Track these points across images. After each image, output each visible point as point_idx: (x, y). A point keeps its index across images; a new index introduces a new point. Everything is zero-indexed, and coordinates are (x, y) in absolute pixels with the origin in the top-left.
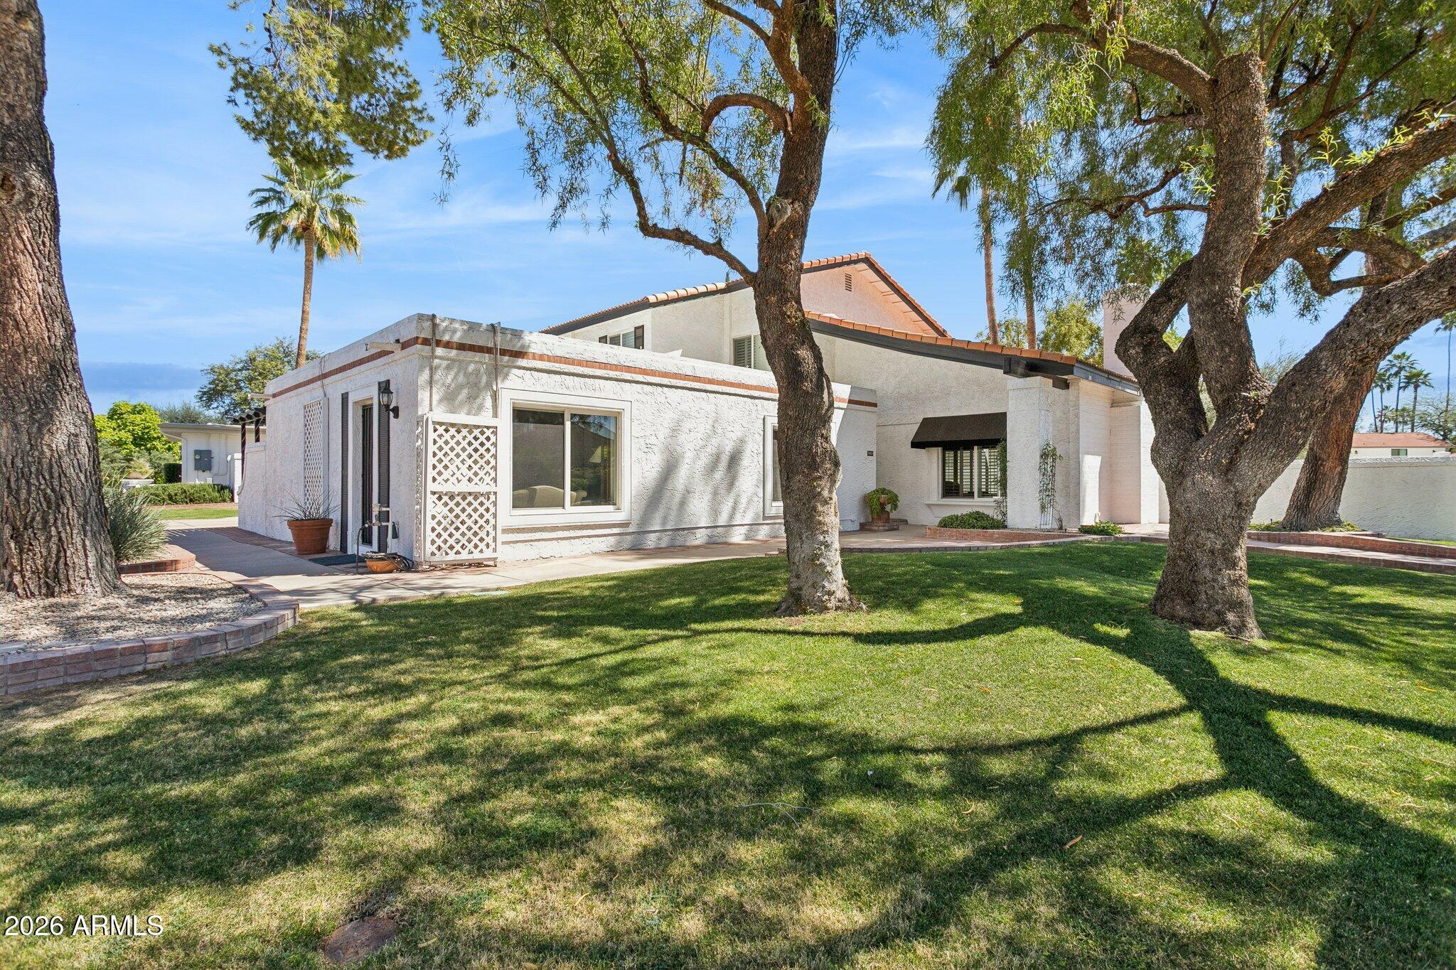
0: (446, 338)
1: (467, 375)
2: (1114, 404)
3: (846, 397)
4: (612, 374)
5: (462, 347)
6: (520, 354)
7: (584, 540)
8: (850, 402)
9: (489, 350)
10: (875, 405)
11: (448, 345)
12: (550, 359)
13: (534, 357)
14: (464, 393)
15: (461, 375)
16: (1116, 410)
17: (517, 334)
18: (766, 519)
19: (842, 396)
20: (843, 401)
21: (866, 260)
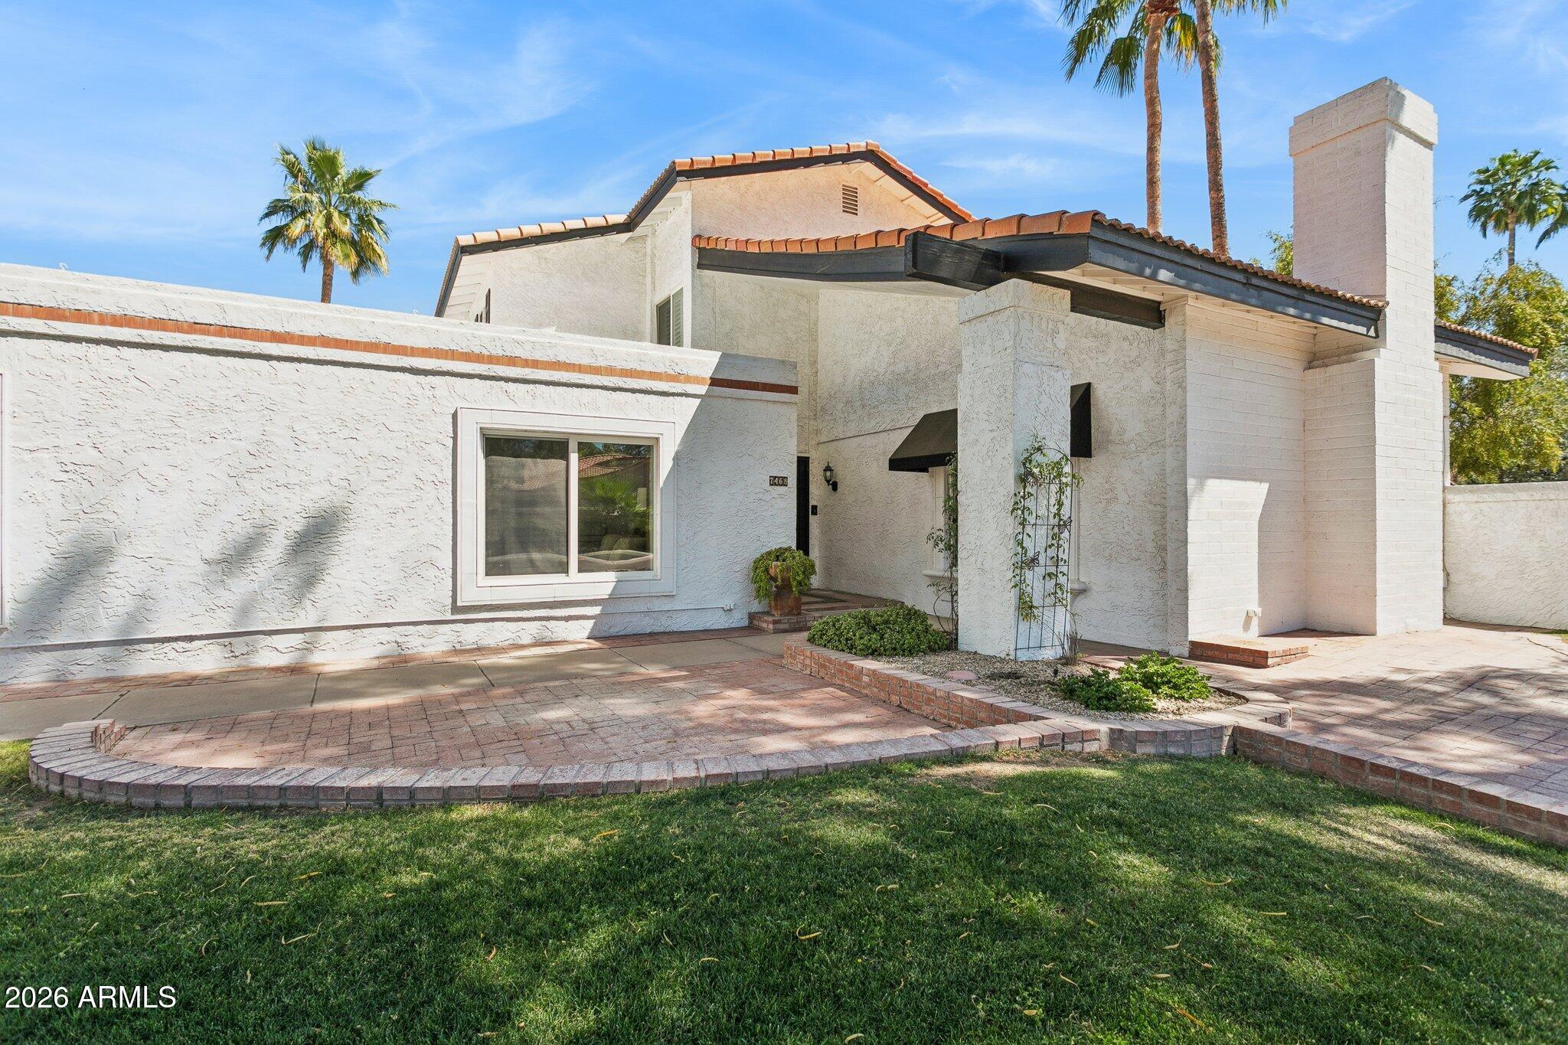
2: (1315, 359)
3: (708, 373)
8: (715, 382)
10: (793, 390)
16: (1317, 374)
18: (462, 612)
19: (693, 372)
20: (697, 380)
21: (872, 156)
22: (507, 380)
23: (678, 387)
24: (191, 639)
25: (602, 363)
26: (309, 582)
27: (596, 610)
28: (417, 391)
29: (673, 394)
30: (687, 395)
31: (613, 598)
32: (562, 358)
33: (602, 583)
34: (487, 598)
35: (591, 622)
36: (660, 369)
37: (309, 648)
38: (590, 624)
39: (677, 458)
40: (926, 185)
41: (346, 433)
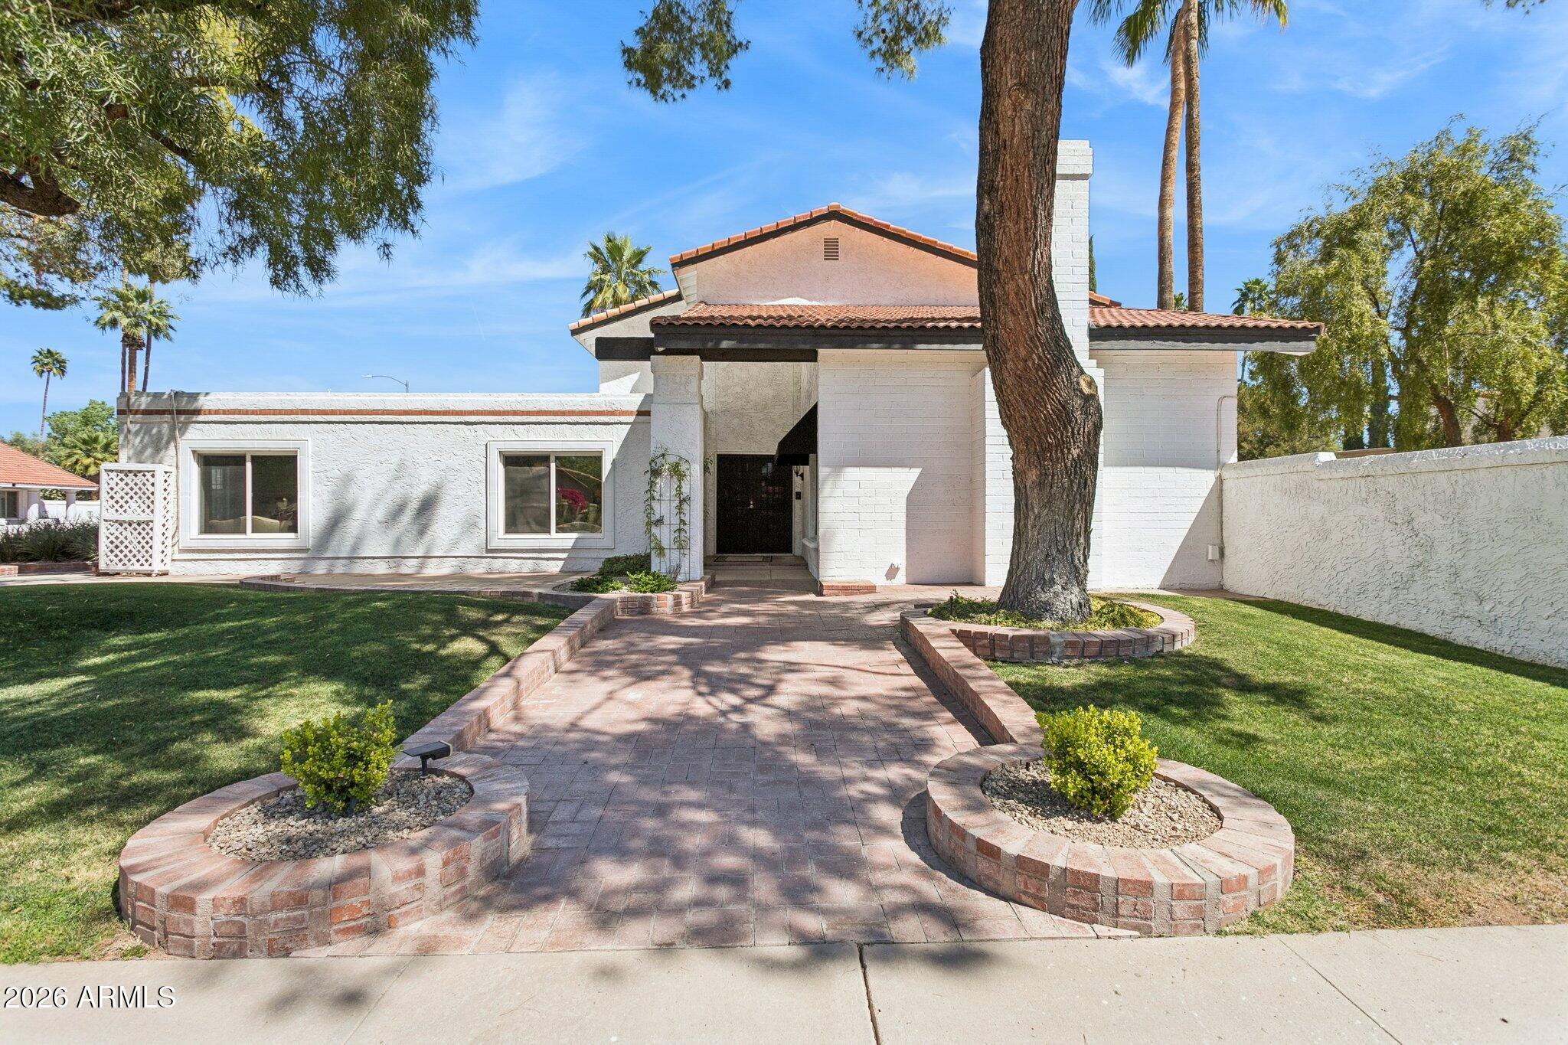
0: (135, 408)
1: (151, 436)
4: (287, 418)
5: (147, 412)
6: (197, 412)
7: (261, 562)
9: (170, 412)
11: (137, 412)
12: (225, 412)
13: (210, 412)
14: (149, 451)
15: (147, 438)
17: (194, 396)
18: (492, 552)
19: (625, 408)
20: (629, 413)
21: (834, 215)
22: (514, 423)
23: (616, 419)
24: (374, 558)
25: (567, 408)
26: (422, 531)
27: (565, 555)
28: (468, 433)
29: (612, 424)
30: (621, 423)
31: (574, 548)
32: (544, 408)
33: (568, 539)
34: (503, 545)
35: (562, 563)
36: (604, 408)
37: (422, 566)
38: (561, 563)
39: (614, 463)
40: (888, 226)
41: (436, 458)
